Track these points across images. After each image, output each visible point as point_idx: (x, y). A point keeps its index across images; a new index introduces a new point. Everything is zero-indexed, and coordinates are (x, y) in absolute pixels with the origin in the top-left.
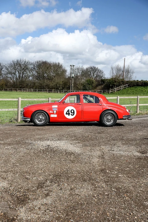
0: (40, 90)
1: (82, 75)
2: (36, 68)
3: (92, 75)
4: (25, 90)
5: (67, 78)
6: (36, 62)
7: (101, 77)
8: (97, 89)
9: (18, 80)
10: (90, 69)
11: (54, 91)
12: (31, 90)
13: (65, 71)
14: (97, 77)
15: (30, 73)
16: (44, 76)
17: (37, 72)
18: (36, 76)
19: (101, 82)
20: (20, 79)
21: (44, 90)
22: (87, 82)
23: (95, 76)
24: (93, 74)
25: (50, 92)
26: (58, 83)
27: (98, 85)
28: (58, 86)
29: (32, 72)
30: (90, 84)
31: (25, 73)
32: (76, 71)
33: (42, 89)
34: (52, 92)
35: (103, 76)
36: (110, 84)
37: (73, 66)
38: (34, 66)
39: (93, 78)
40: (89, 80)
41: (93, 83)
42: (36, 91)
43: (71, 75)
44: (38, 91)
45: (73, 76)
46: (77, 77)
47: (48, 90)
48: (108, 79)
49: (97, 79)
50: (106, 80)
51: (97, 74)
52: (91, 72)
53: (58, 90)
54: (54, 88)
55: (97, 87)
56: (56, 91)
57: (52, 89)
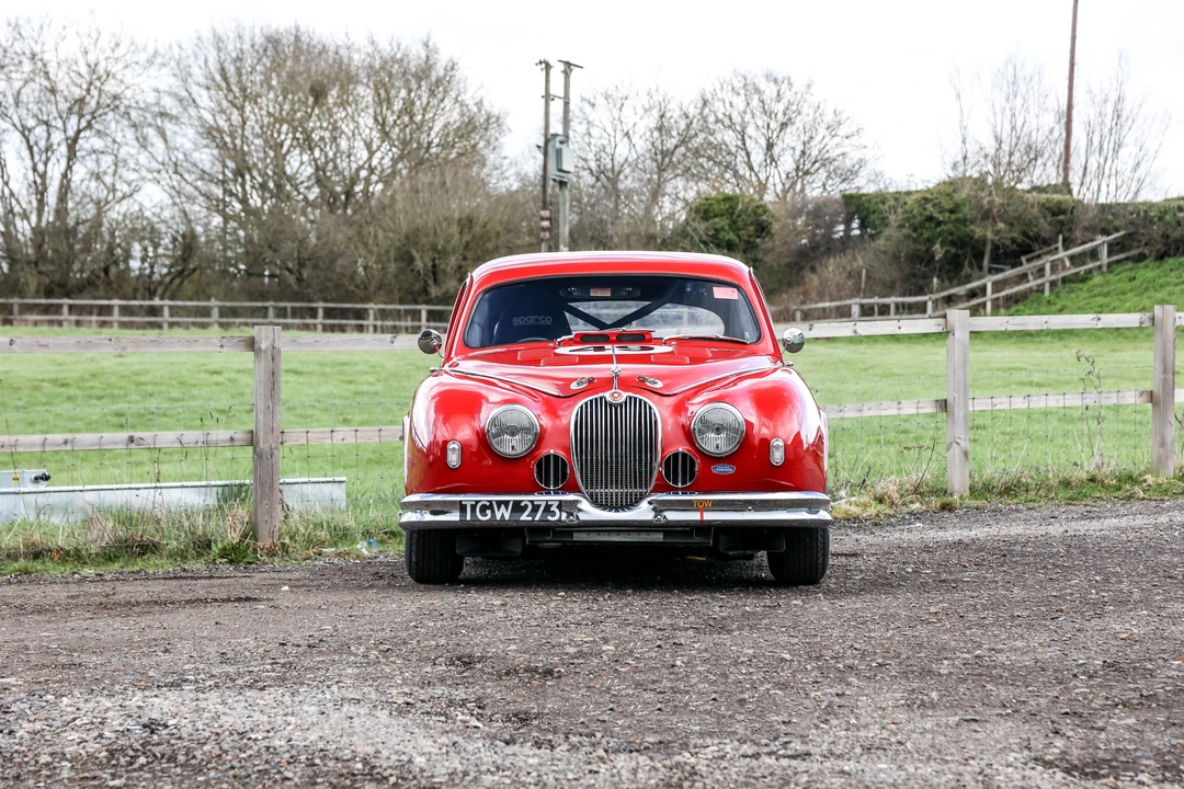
0: (253, 312)
1: (663, 160)
2: (204, 98)
3: (758, 157)
4: (88, 310)
5: (511, 194)
6: (207, 35)
7: (849, 175)
8: (806, 293)
9: (25, 216)
10: (740, 103)
11: (383, 314)
12: (154, 311)
13: (475, 129)
14: (802, 172)
15: (143, 143)
16: (280, 172)
17: (211, 133)
18: (204, 175)
19: (848, 222)
20: (41, 203)
21: (282, 313)
22: (702, 227)
23: (787, 163)
24: (770, 146)
25: (342, 329)
26: (412, 238)
27: (804, 260)
28: (419, 264)
29: (162, 133)
31: (98, 143)
32: (601, 116)
33: (263, 296)
34: (360, 328)
35: (861, 163)
36: (930, 241)
37: (568, 64)
38: (185, 76)
39: (762, 187)
40: (723, 207)
41: (763, 229)
42: (199, 320)
43: (546, 154)
44: (222, 315)
45: (565, 168)
46: (608, 178)
47: (321, 313)
48: (909, 193)
49: (803, 190)
50: (896, 199)
51: (800, 148)
52: (750, 131)
53: (416, 303)
54: (383, 289)
55: (801, 269)
56: (398, 315)
57: (363, 301)
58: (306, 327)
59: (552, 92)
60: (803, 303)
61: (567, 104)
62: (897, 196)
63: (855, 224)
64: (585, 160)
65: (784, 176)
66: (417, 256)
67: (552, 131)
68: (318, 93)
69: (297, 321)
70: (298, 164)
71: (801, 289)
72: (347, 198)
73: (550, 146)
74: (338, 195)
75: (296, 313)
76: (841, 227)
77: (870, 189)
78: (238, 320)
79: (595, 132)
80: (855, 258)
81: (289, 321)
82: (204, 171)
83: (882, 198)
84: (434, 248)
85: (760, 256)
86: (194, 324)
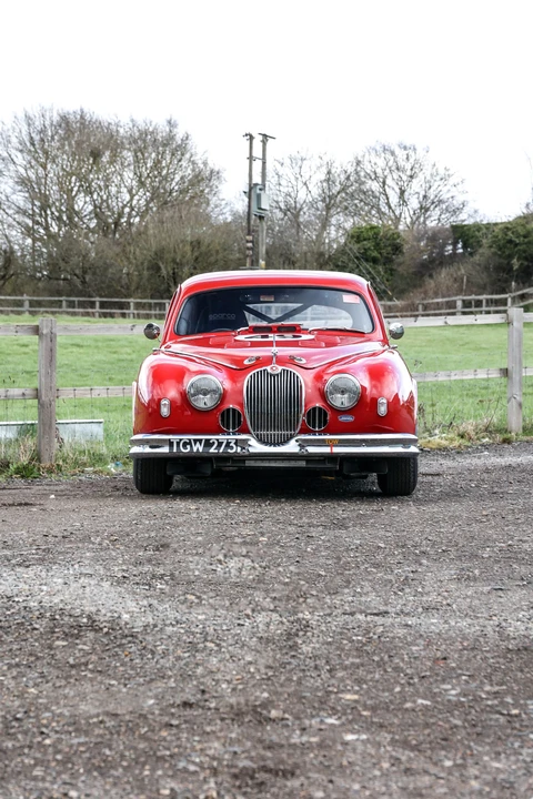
0: (51, 304)
1: (330, 203)
2: (20, 159)
3: (394, 199)
5: (227, 224)
6: (21, 115)
7: (455, 211)
8: (426, 293)
10: (382, 163)
11: (138, 306)
13: (202, 180)
14: (424, 209)
16: (71, 210)
17: (24, 182)
18: (20, 210)
19: (455, 244)
21: (71, 304)
22: (355, 247)
23: (414, 203)
24: (402, 192)
25: (112, 316)
26: (160, 254)
27: (426, 269)
28: (164, 272)
30: (375, 261)
32: (287, 172)
33: (59, 293)
34: (124, 315)
35: (465, 203)
36: (510, 257)
37: (265, 136)
38: (6, 143)
39: (398, 219)
40: (371, 234)
41: (397, 249)
42: (15, 309)
43: (250, 198)
44: (31, 306)
45: (263, 207)
46: (292, 212)
47: (98, 304)
48: (496, 224)
49: (424, 222)
50: (487, 228)
51: (422, 193)
52: (389, 181)
53: (162, 298)
54: (140, 289)
55: (423, 276)
56: (150, 306)
57: (126, 297)
58: (88, 314)
59: (254, 154)
60: (423, 299)
61: (264, 163)
62: (488, 226)
63: (460, 246)
64: (277, 202)
65: (412, 213)
66: (162, 266)
67: (254, 182)
68: (96, 155)
69: (81, 310)
70: (83, 203)
71: (422, 290)
72: (115, 227)
73: (253, 192)
74: (108, 225)
75: (82, 305)
76: (450, 248)
77: (470, 222)
78: (42, 309)
79: (283, 182)
80: (459, 269)
81: (76, 310)
82: (19, 207)
83: (478, 227)
84: (174, 261)
85: (394, 267)
86: (12, 311)
